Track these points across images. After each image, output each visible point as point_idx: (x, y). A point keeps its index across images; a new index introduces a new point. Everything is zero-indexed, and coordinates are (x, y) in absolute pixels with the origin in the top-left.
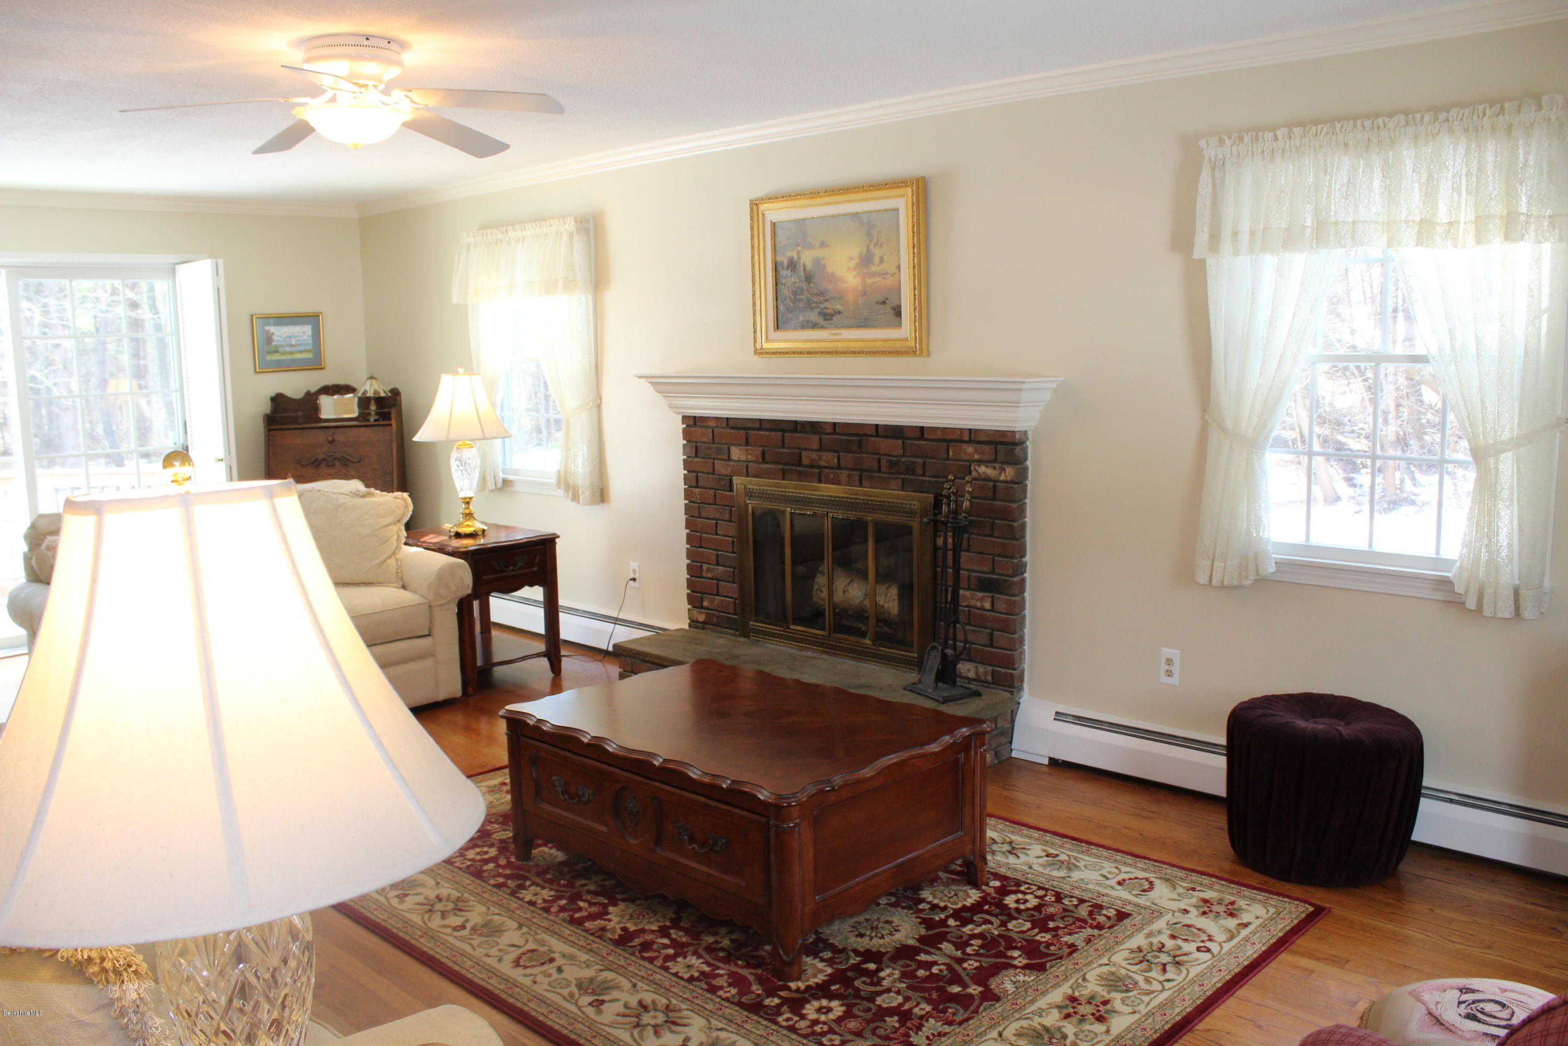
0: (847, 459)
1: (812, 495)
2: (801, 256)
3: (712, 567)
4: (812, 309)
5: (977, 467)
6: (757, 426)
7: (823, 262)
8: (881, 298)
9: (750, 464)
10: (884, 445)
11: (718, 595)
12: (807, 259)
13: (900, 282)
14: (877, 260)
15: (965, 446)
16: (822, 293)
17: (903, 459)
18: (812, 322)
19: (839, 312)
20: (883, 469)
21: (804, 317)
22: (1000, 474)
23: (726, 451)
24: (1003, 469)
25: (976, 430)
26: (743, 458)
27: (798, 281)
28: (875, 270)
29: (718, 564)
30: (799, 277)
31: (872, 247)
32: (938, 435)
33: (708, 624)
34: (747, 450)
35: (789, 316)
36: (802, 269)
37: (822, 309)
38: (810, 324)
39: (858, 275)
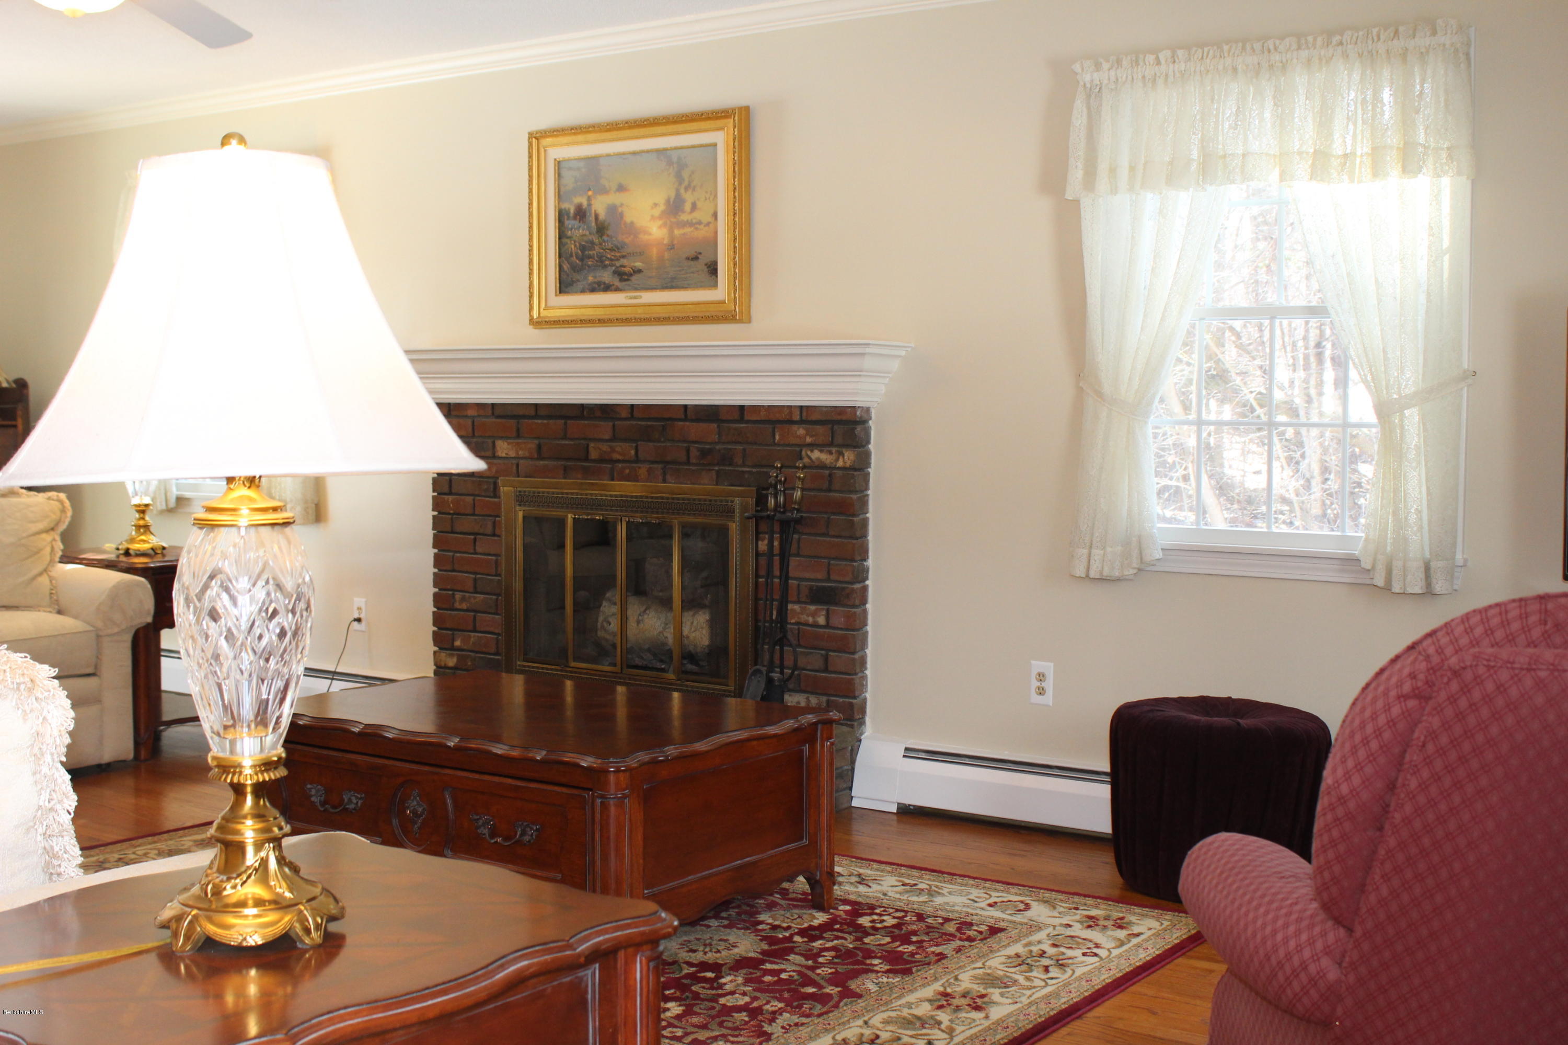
0: (647, 449)
1: (601, 495)
2: (593, 202)
3: (467, 595)
4: (605, 267)
5: (809, 453)
6: (533, 413)
7: (620, 210)
8: (692, 253)
9: (521, 462)
10: (695, 430)
11: (475, 631)
12: (600, 206)
13: (716, 233)
14: (688, 207)
15: (795, 427)
16: (618, 249)
17: (718, 447)
18: (604, 283)
19: (640, 271)
20: (693, 461)
21: (595, 277)
22: (837, 460)
23: (491, 445)
24: (841, 454)
25: (808, 408)
26: (512, 454)
28: (685, 220)
29: (476, 592)
30: (589, 228)
31: (682, 191)
32: (763, 415)
33: (461, 669)
34: (518, 443)
35: (576, 276)
36: (593, 219)
37: (617, 267)
38: (602, 286)
39: (664, 225)
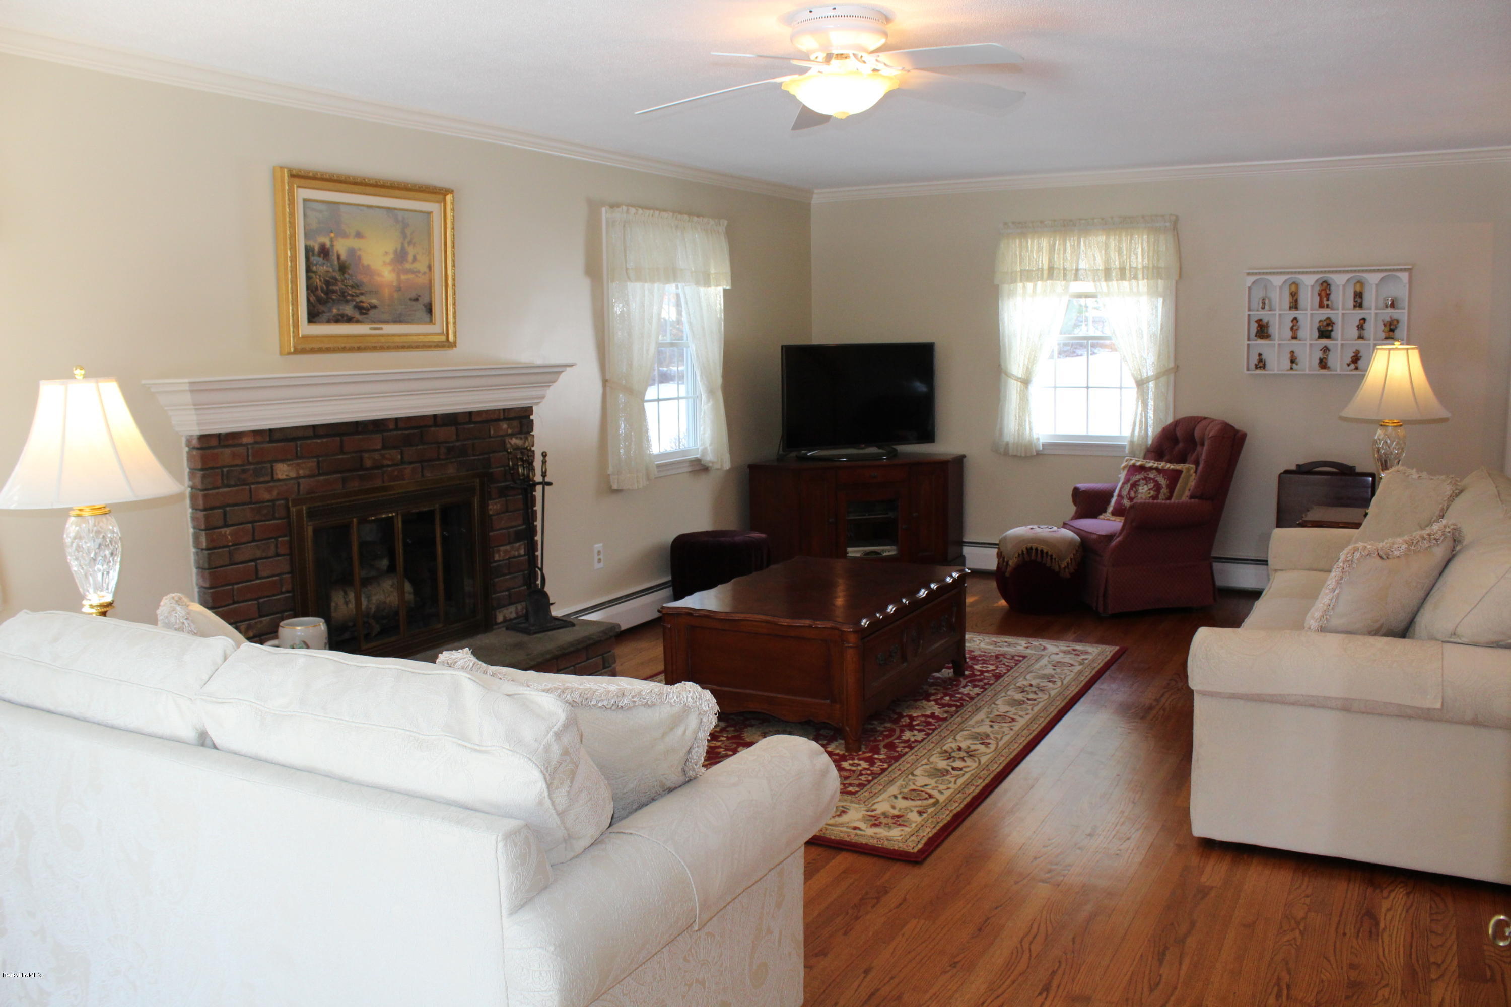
0: (408, 452)
2: (335, 243)
4: (347, 301)
5: (510, 440)
6: (311, 433)
7: (358, 253)
8: (413, 295)
9: (301, 481)
10: (441, 433)
12: (341, 247)
13: (432, 282)
14: (410, 258)
15: (501, 424)
16: (358, 286)
18: (347, 315)
19: (375, 307)
21: (339, 310)
23: (270, 470)
25: (508, 409)
26: (293, 474)
27: (331, 270)
28: (409, 268)
30: (332, 266)
31: (406, 245)
32: (483, 417)
34: (298, 464)
35: (321, 308)
36: (335, 258)
37: (357, 302)
38: (345, 318)
39: (393, 270)
